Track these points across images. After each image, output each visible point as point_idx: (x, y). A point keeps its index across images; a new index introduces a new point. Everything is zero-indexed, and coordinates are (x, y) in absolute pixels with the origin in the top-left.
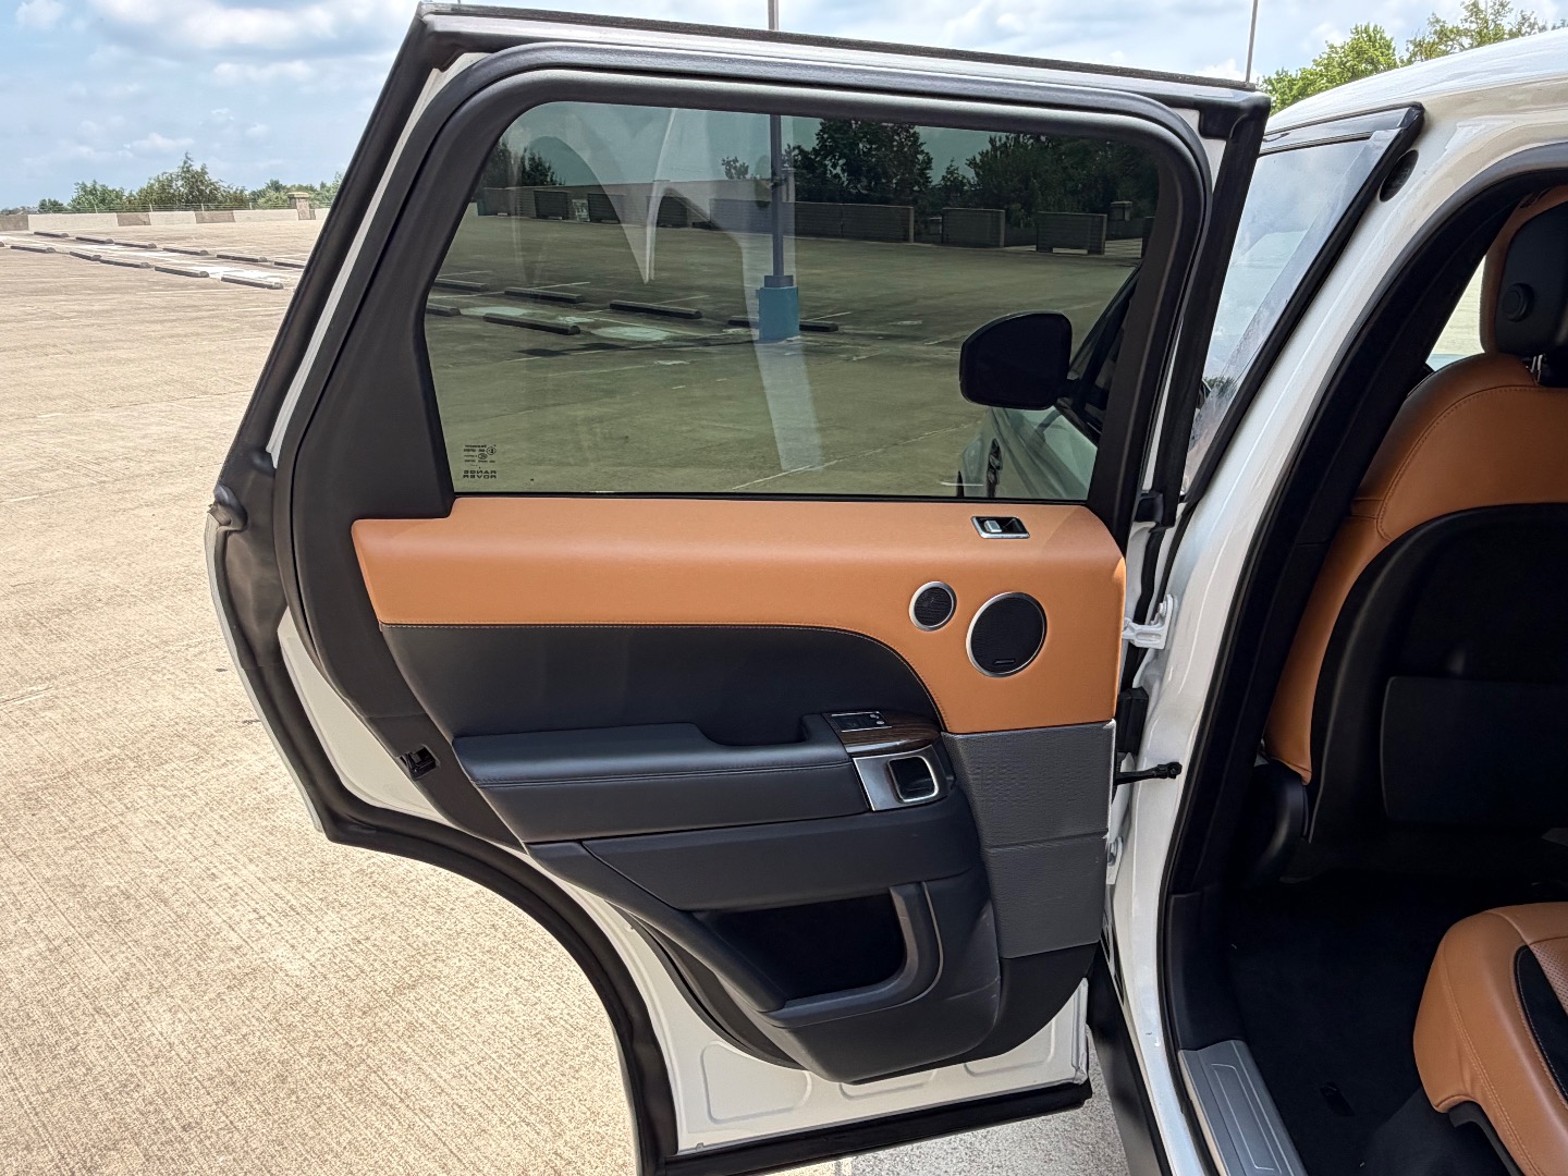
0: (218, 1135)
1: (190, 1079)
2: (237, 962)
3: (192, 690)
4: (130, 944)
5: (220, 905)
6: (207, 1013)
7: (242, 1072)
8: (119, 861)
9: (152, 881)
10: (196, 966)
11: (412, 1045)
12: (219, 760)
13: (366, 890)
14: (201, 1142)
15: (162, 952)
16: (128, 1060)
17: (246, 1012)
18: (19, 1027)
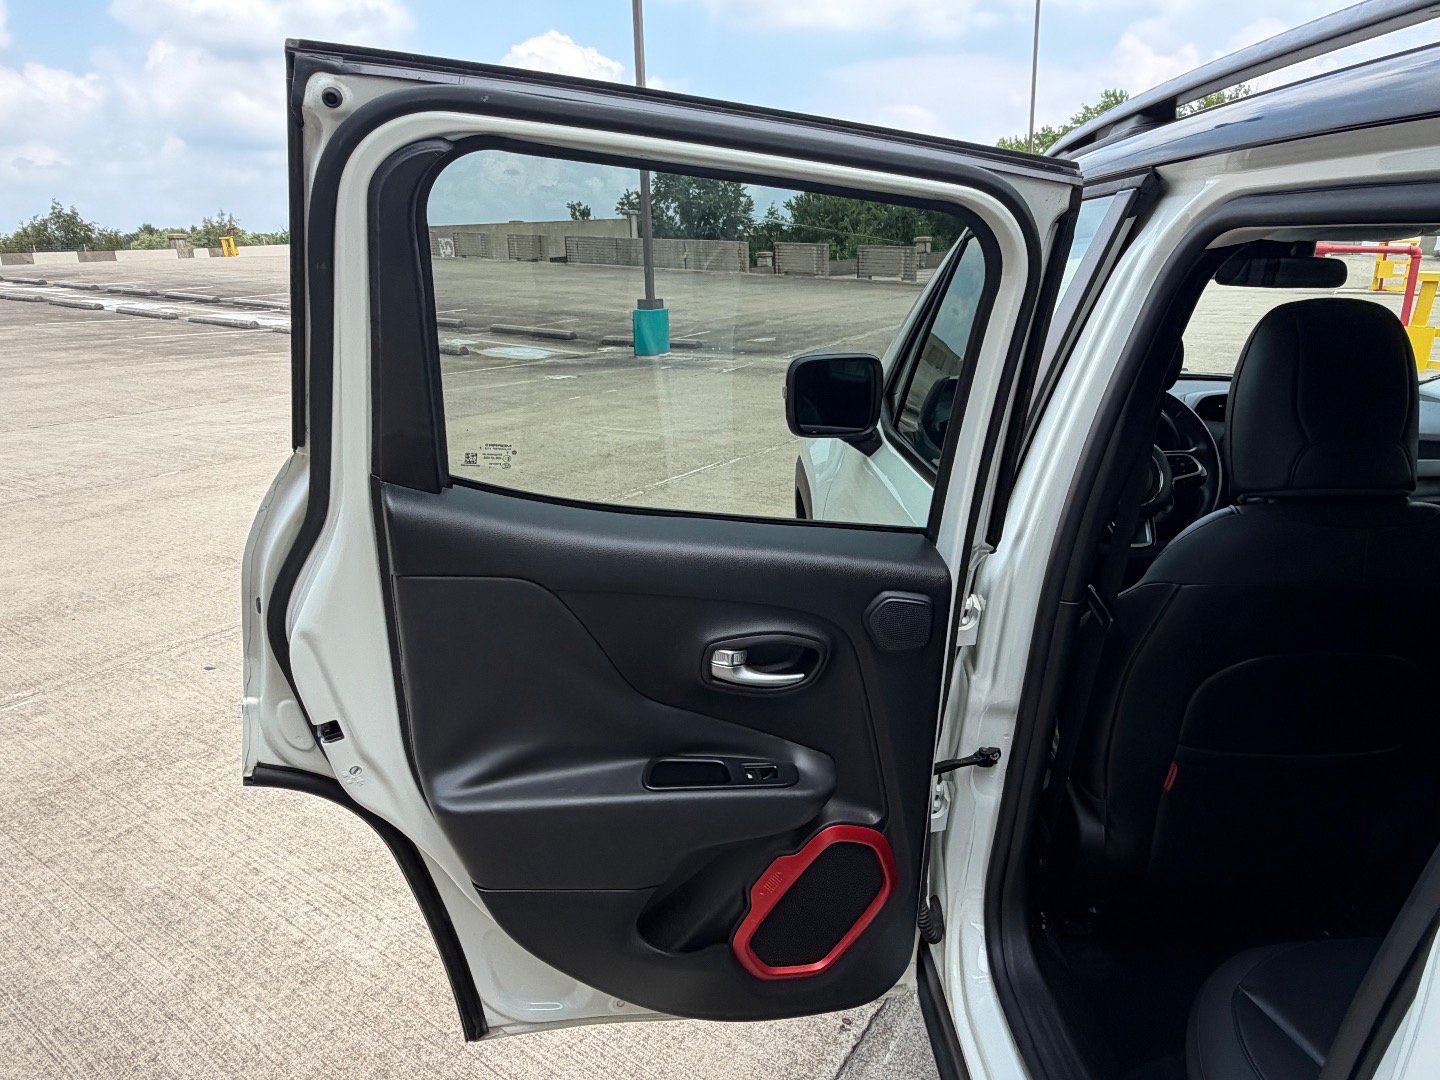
3: (184, 688)
4: (185, 945)
5: (270, 900)
6: (286, 1011)
7: (340, 1069)
8: (153, 862)
9: (195, 880)
15: (223, 951)
16: (214, 1066)
17: (327, 1007)
18: (88, 1041)
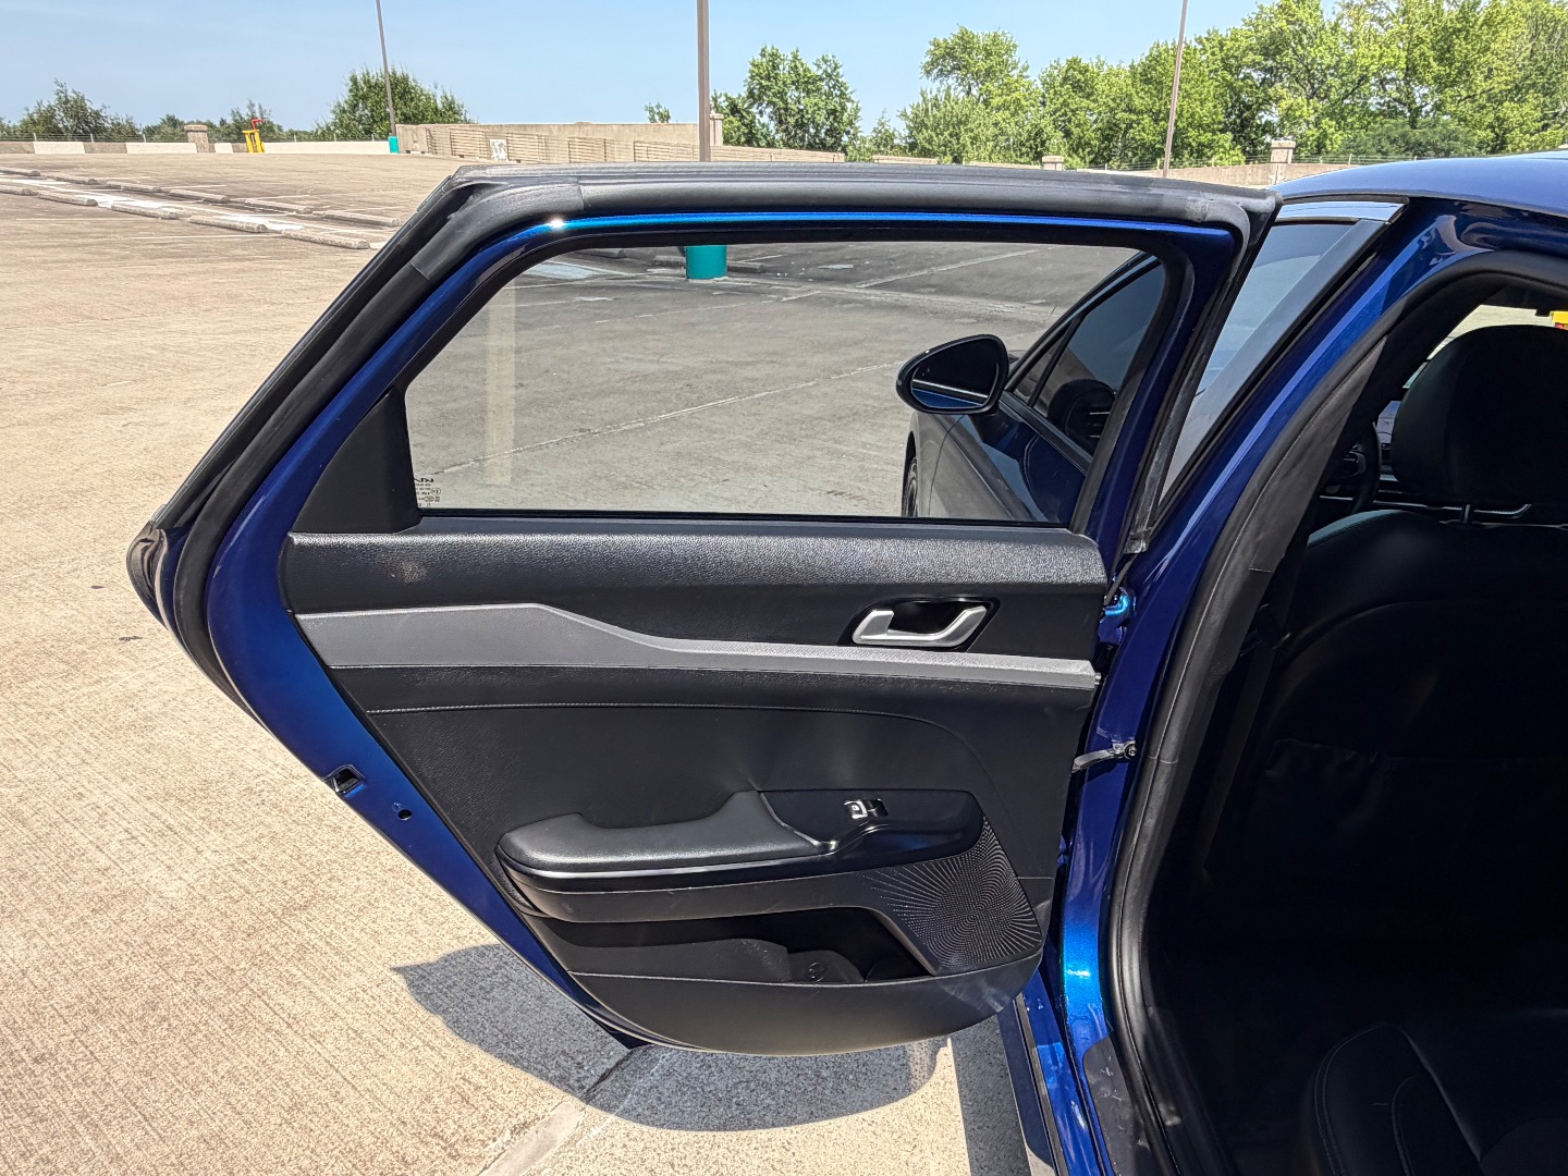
0: (75, 1065)
1: (45, 1008)
2: (104, 884)
3: (62, 606)
5: (86, 825)
7: (105, 999)
10: (57, 888)
11: (302, 967)
12: (92, 677)
13: (255, 809)
14: (55, 1074)
